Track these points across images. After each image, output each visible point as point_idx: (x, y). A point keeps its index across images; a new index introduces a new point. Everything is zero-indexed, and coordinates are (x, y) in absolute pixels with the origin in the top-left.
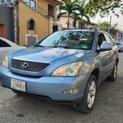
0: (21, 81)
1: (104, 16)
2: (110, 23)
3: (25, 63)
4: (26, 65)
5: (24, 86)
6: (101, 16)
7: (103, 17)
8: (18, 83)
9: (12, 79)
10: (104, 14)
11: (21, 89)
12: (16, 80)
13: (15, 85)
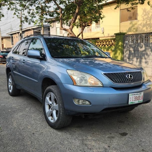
5: (142, 97)
9: (130, 94)
11: (139, 101)
12: (136, 94)
13: (134, 99)
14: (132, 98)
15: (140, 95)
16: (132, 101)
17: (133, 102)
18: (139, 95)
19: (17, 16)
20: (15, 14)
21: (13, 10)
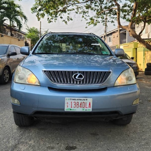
0: (84, 99)
1: (52, 22)
2: (40, 30)
3: (79, 74)
4: (80, 76)
5: (90, 104)
6: (49, 20)
7: (50, 22)
8: (80, 102)
9: (66, 98)
10: (52, 19)
11: (85, 110)
12: (76, 98)
13: (73, 105)
14: (70, 103)
15: (85, 101)
16: (69, 107)
17: (72, 109)
18: (82, 101)
19: (85, 18)
20: (83, 17)
21: (81, 13)
